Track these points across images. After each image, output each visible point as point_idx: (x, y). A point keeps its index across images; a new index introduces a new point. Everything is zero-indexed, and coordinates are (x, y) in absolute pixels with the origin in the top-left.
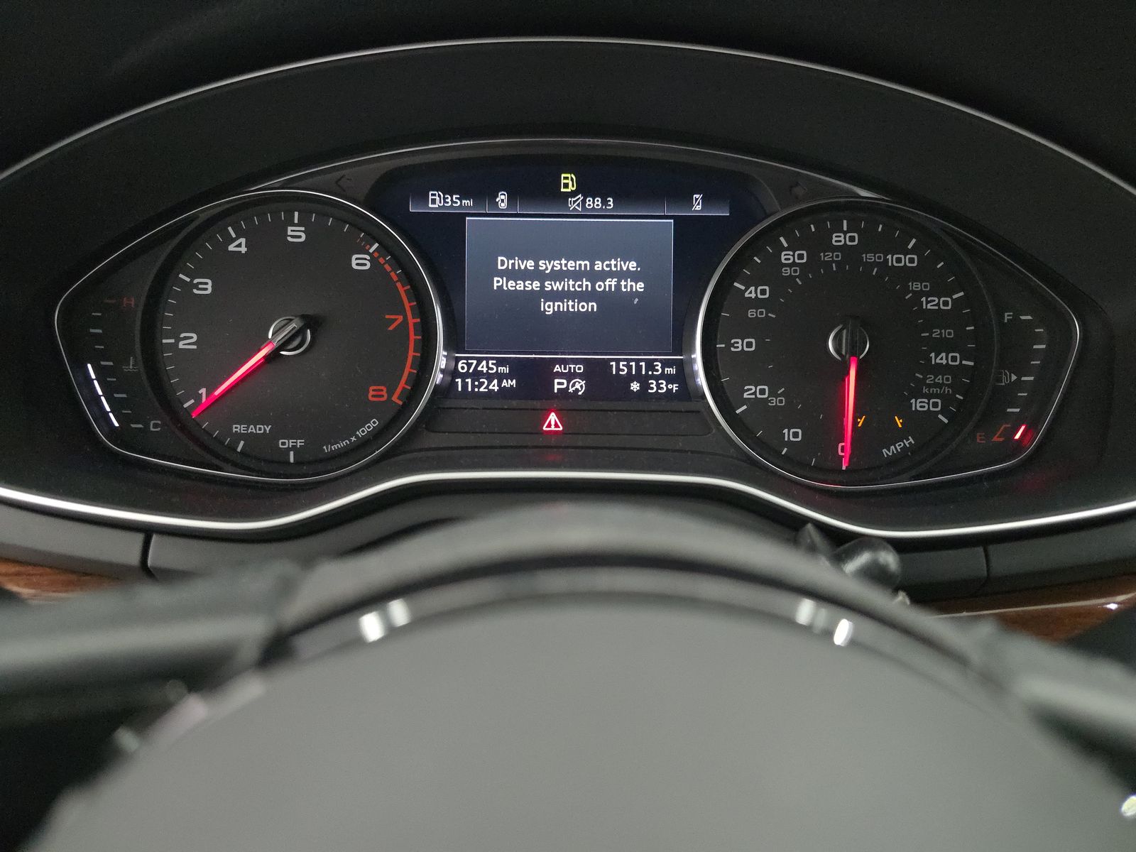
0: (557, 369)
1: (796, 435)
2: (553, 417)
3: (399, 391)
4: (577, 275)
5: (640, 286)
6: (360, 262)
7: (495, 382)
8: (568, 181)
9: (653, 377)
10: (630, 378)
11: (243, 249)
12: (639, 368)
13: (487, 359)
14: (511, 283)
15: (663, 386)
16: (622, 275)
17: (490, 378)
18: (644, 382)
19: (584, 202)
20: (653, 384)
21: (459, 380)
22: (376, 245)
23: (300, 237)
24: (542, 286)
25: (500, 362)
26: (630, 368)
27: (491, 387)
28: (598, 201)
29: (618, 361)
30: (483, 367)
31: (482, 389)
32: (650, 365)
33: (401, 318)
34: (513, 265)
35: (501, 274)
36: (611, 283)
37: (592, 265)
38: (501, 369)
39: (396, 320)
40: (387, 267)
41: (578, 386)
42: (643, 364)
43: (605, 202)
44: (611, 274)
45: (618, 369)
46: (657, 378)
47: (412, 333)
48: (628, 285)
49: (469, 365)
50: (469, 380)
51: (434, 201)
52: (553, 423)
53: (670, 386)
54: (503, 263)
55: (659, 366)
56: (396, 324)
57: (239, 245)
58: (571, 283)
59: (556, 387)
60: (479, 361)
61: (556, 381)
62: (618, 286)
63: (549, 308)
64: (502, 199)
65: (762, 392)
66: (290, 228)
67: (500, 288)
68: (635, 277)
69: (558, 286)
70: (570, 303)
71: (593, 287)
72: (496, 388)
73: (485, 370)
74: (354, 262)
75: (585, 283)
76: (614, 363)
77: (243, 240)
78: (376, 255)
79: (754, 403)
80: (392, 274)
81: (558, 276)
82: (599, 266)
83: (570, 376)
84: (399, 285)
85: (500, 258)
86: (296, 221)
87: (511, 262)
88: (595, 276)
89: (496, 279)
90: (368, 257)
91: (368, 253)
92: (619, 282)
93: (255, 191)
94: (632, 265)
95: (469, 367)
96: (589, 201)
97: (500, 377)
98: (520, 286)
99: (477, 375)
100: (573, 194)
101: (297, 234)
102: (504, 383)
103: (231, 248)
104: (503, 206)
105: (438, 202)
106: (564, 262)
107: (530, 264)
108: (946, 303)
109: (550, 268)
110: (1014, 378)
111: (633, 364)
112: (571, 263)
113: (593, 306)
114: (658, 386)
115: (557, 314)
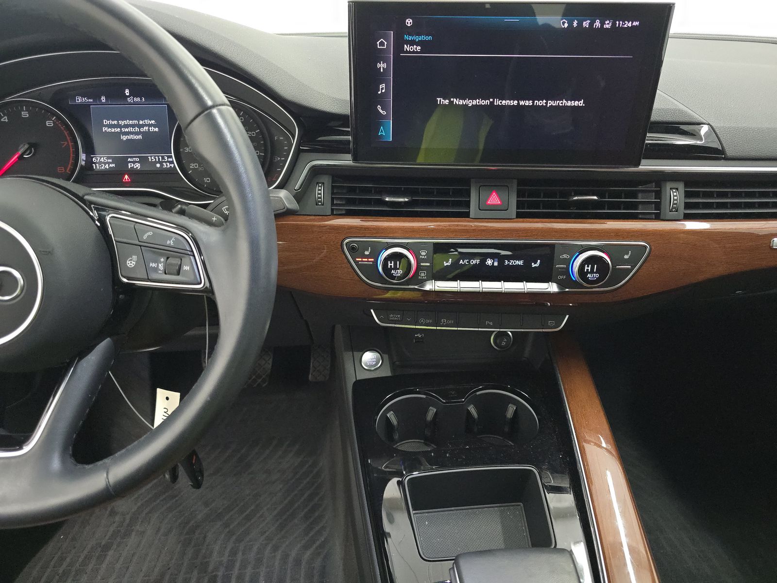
0: (129, 160)
1: (208, 180)
2: (126, 177)
3: (68, 169)
4: (133, 126)
5: (157, 129)
6: (49, 124)
7: (107, 165)
8: (127, 92)
9: (164, 162)
10: (156, 162)
11: (7, 120)
12: (159, 159)
13: (104, 157)
14: (110, 129)
15: (168, 165)
16: (149, 125)
17: (105, 164)
18: (161, 163)
19: (133, 99)
20: (165, 164)
21: (94, 165)
22: (55, 117)
23: (26, 115)
24: (121, 130)
25: (108, 158)
26: (156, 159)
27: (106, 167)
28: (139, 99)
29: (151, 156)
30: (102, 160)
31: (102, 168)
32: (163, 158)
33: (66, 143)
34: (110, 122)
35: (106, 126)
36: (146, 128)
37: (139, 122)
38: (109, 161)
39: (64, 144)
40: (60, 125)
41: (137, 166)
42: (160, 157)
43: (141, 99)
44: (146, 125)
45: (151, 159)
46: (166, 162)
47: (71, 148)
48: (152, 129)
49: (97, 159)
50: (97, 165)
51: (78, 100)
52: (127, 179)
53: (171, 165)
54: (106, 122)
55: (166, 158)
56: (65, 145)
57: (5, 119)
58: (131, 128)
59: (130, 166)
60: (101, 158)
61: (129, 164)
62: (149, 129)
63: (124, 138)
64: (103, 99)
65: (196, 166)
66: (22, 112)
67: (106, 131)
68: (155, 126)
69: (127, 130)
70: (132, 136)
71: (140, 130)
72: (108, 167)
73: (103, 161)
74: (47, 124)
75: (136, 128)
76: (150, 157)
77: (6, 117)
78: (55, 121)
79: (194, 169)
80: (62, 128)
81: (126, 126)
82: (141, 122)
83: (134, 162)
84: (65, 131)
85: (104, 121)
86: (24, 110)
87: (109, 122)
88: (140, 126)
89: (103, 128)
90: (52, 122)
91: (52, 120)
92: (149, 128)
93: (8, 99)
94: (153, 122)
95: (97, 160)
96: (135, 99)
97: (109, 163)
98: (113, 130)
99: (100, 163)
100: (129, 96)
101: (25, 114)
102: (110, 165)
103: (2, 120)
104: (104, 101)
105: (79, 100)
106: (128, 121)
107: (115, 122)
108: (253, 134)
109: (123, 123)
110: (279, 159)
111: (157, 157)
112: (131, 122)
113: (140, 137)
114: (166, 165)
115: (128, 140)
